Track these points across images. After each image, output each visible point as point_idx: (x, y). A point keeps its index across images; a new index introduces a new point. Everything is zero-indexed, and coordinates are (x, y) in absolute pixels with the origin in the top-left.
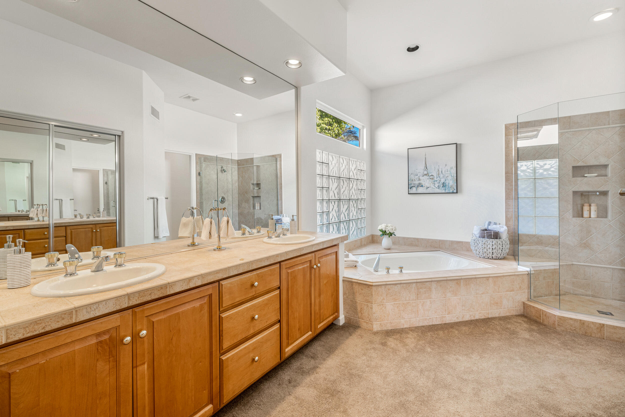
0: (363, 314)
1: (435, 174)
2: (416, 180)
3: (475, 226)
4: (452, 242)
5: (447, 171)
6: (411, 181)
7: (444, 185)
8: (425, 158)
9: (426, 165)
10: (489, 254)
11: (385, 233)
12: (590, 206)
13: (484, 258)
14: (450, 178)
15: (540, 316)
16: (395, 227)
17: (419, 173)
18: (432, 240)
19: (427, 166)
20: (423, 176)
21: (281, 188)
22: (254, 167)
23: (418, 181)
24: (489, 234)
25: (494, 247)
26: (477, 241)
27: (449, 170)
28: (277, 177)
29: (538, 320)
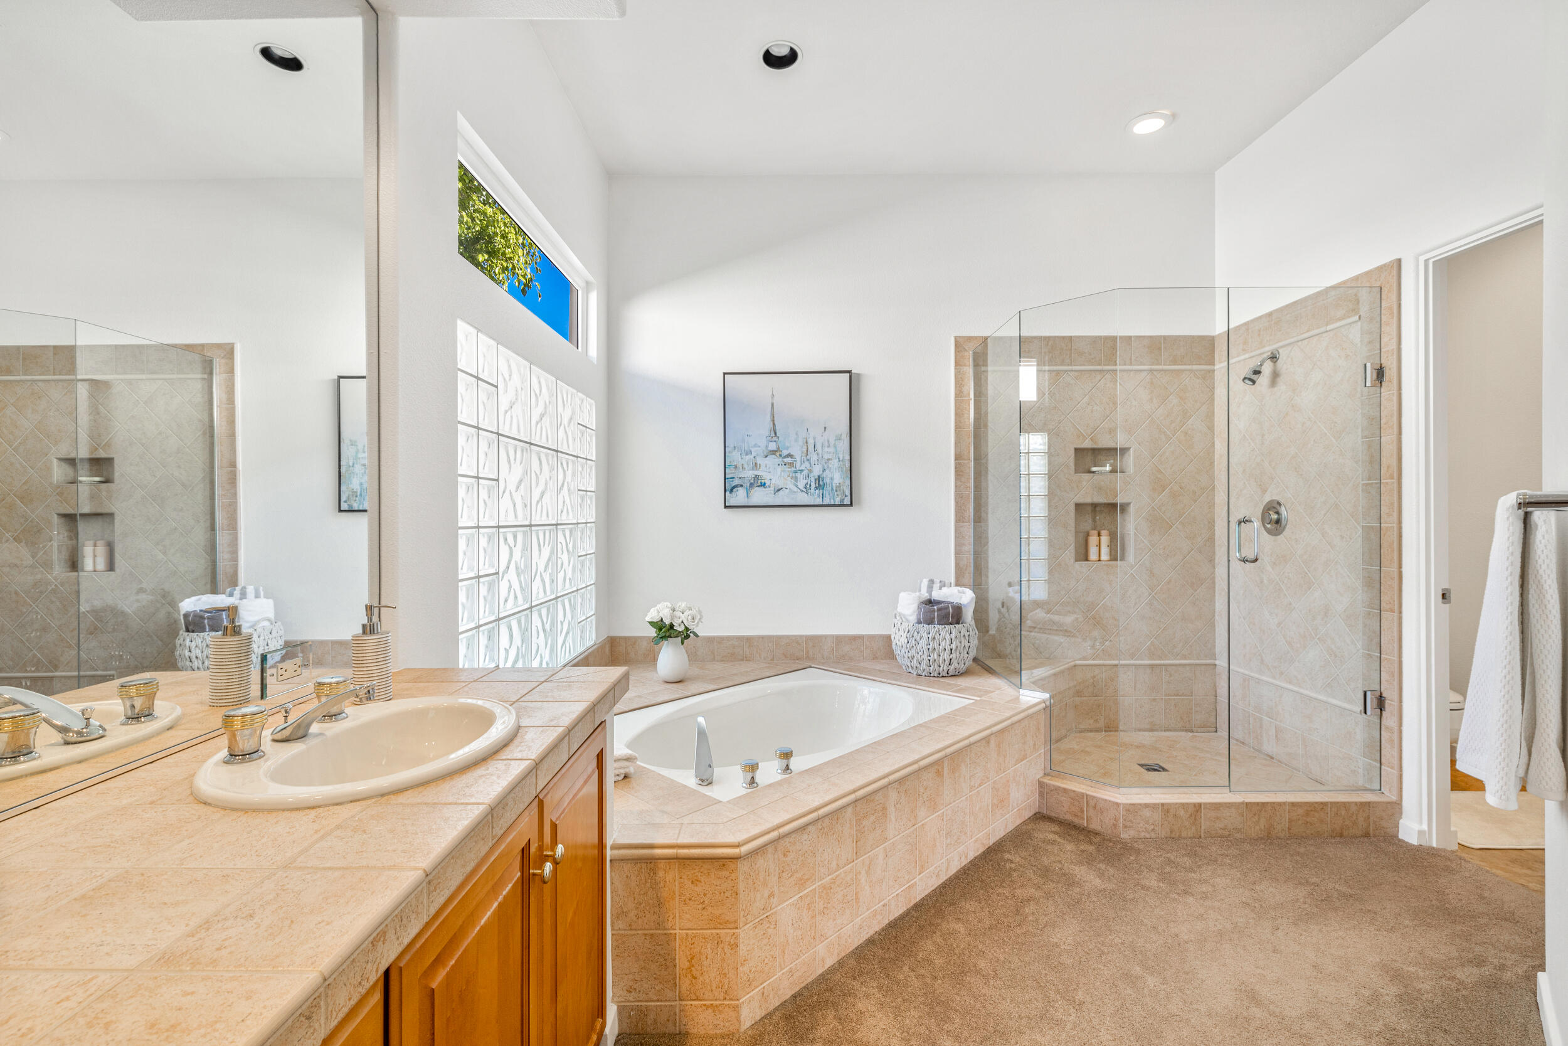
0: (701, 979)
1: (796, 451)
2: (745, 466)
3: (903, 595)
4: (839, 640)
5: (826, 444)
6: (732, 468)
7: (820, 483)
8: (772, 405)
9: (774, 424)
10: (942, 666)
11: (672, 631)
12: (1099, 535)
13: (929, 675)
14: (835, 464)
15: (1082, 811)
16: (700, 612)
17: (755, 446)
18: (788, 637)
19: (777, 428)
20: (766, 457)
21: (232, 480)
22: (79, 385)
23: (753, 469)
24: (944, 612)
25: (953, 646)
26: (916, 633)
27: (832, 442)
28: (212, 436)
29: (1076, 821)
